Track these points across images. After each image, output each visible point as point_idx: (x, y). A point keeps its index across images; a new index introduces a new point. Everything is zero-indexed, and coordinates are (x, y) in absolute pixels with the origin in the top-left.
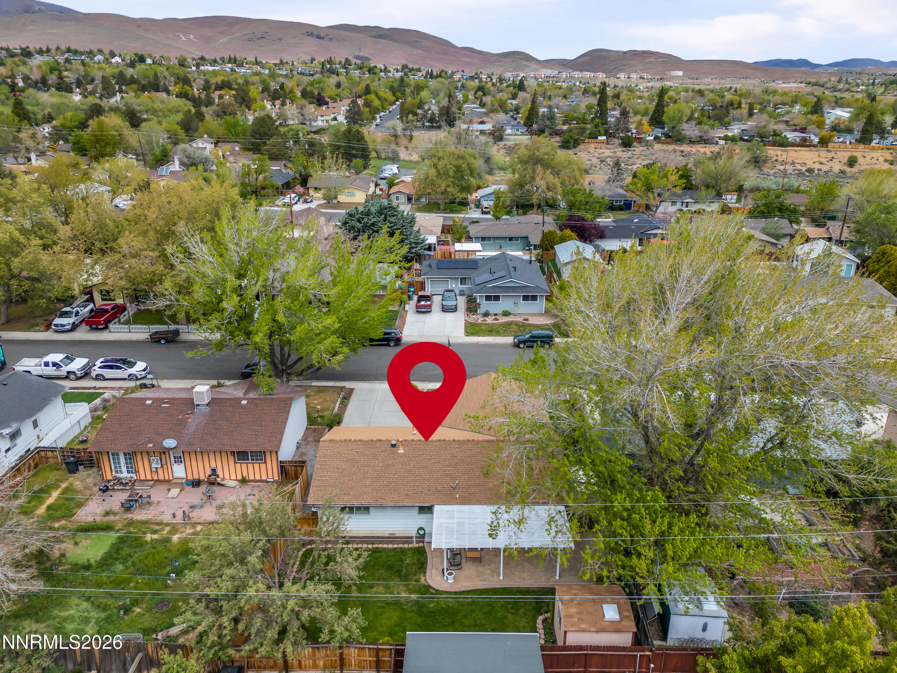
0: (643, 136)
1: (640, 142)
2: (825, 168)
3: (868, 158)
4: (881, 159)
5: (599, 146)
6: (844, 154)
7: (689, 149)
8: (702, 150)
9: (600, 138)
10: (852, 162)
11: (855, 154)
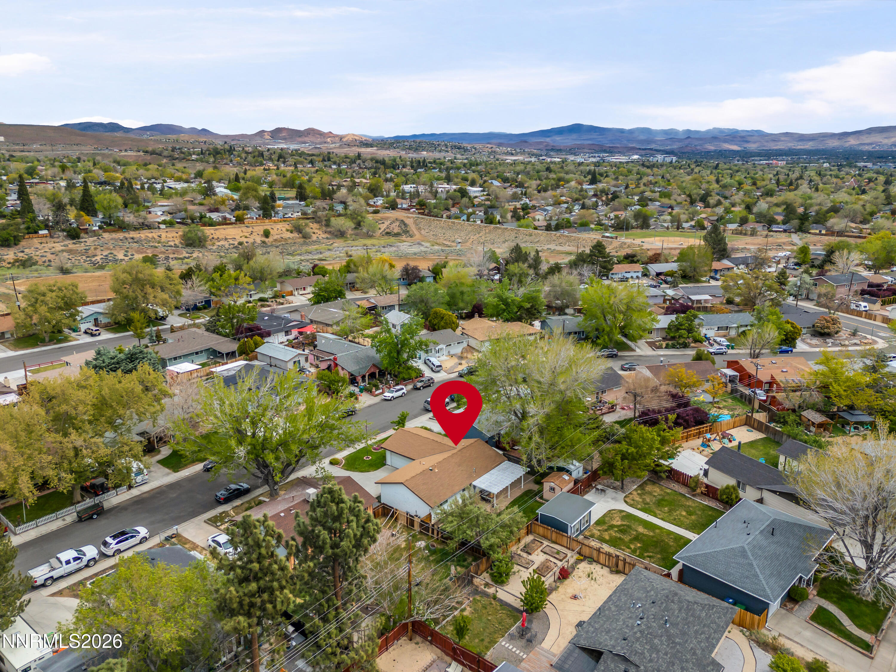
0: (87, 226)
1: (87, 233)
2: (251, 240)
3: (275, 229)
4: (284, 229)
5: (44, 240)
6: (258, 228)
7: (138, 235)
8: (150, 235)
9: (41, 232)
10: (267, 234)
11: (265, 227)
